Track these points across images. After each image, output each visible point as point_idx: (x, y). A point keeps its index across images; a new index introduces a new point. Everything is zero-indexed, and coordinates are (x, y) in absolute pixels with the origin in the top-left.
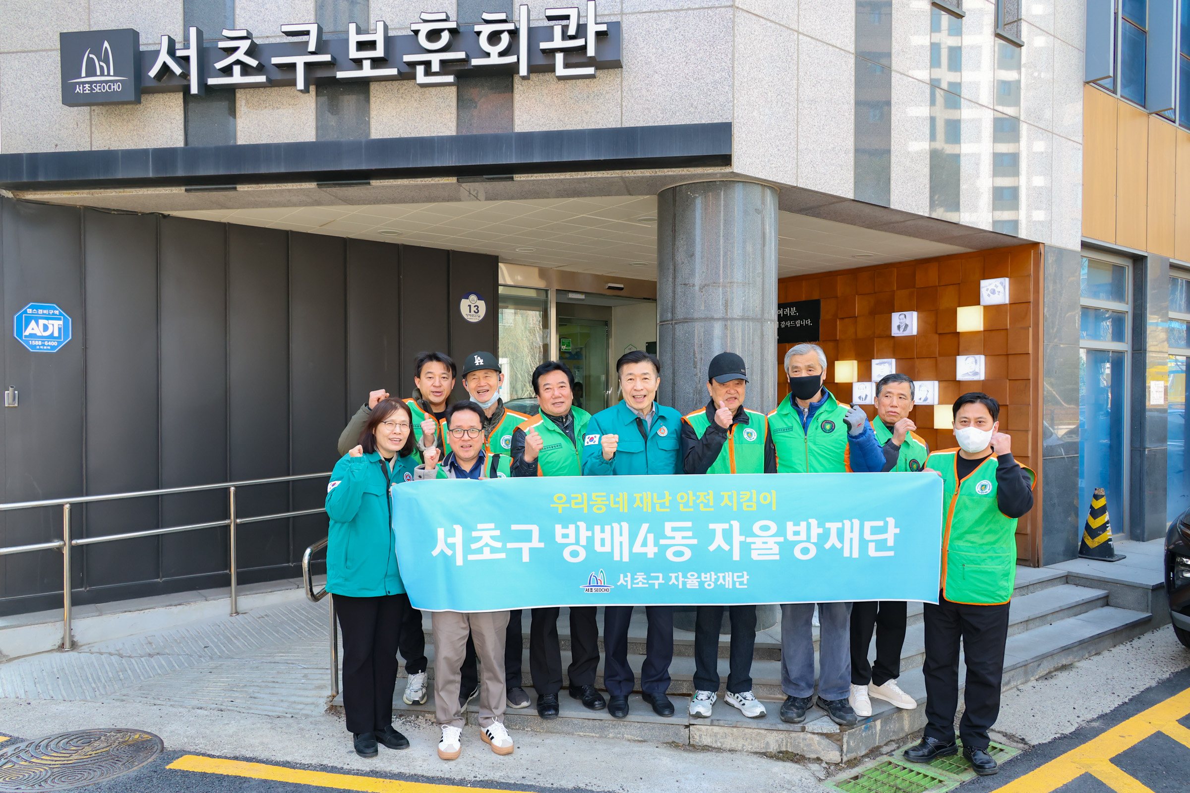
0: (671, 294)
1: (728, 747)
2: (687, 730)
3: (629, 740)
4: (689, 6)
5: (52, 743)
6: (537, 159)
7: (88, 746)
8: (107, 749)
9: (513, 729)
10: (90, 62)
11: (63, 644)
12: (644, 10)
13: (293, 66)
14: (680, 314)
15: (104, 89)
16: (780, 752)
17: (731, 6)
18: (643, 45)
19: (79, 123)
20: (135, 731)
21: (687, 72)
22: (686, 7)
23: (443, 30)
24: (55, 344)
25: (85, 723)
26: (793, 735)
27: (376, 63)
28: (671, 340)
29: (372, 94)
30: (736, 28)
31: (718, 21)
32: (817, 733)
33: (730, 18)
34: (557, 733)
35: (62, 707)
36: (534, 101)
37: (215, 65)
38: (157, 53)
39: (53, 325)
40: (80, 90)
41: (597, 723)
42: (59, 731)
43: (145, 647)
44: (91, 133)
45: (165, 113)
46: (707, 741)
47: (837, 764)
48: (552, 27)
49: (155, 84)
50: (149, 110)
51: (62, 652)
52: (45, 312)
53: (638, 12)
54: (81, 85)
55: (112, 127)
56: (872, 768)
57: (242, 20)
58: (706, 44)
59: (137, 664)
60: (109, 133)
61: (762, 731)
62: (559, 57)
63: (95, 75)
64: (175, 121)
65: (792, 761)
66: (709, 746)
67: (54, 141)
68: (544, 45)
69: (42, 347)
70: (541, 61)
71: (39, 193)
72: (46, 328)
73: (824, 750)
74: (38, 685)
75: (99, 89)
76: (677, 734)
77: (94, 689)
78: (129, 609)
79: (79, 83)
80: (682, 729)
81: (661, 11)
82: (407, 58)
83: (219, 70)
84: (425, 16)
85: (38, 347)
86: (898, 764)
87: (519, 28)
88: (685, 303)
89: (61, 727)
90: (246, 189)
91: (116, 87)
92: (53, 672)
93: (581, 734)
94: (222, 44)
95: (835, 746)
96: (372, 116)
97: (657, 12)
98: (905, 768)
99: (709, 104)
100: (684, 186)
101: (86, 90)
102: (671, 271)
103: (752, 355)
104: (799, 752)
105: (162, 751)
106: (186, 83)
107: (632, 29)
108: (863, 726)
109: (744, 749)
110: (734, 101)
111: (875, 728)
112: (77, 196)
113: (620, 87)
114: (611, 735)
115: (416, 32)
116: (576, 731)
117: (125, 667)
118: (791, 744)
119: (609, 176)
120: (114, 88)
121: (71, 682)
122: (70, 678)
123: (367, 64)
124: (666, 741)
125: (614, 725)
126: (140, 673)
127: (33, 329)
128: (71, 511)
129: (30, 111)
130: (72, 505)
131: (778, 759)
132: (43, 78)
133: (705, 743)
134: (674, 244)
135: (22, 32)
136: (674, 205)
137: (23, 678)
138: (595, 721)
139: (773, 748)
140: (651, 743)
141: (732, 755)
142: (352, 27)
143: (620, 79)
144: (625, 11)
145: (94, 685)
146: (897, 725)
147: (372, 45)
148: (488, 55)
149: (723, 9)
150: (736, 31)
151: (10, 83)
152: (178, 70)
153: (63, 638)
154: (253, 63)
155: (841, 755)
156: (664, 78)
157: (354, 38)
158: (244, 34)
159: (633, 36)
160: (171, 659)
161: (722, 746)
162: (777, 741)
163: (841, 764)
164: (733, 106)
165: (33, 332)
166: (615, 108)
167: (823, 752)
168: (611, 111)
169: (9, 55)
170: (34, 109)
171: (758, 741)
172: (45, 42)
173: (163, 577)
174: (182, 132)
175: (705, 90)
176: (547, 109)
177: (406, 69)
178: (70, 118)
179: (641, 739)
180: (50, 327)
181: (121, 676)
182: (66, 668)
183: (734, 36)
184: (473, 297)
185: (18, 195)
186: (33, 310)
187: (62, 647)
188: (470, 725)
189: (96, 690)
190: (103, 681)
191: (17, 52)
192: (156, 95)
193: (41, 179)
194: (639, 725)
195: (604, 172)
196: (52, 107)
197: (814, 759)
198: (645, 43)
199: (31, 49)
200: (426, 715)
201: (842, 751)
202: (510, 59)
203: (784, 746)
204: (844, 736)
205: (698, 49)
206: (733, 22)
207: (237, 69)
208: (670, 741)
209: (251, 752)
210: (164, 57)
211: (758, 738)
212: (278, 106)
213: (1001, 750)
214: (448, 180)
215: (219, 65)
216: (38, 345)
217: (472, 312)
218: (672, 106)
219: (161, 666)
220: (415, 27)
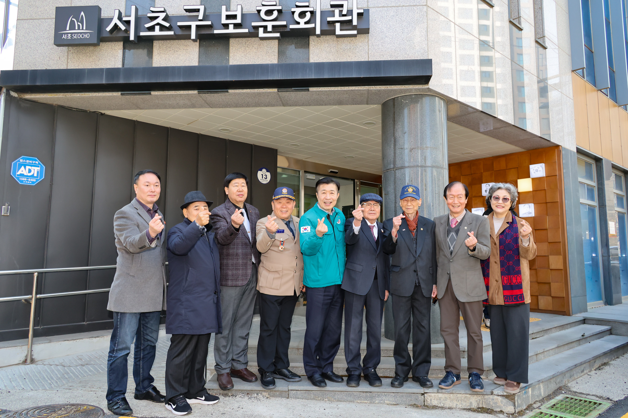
0: (393, 154)
1: (448, 406)
2: (423, 396)
3: (388, 404)
4: (404, 4)
5: (30, 412)
6: (326, 76)
7: (55, 413)
8: (68, 414)
9: (316, 400)
10: (72, 22)
11: (26, 360)
12: (380, 6)
13: (189, 27)
14: (399, 164)
15: (79, 37)
16: (479, 408)
17: (426, 5)
18: (379, 23)
19: (61, 57)
20: (83, 405)
21: (403, 37)
22: (402, 5)
23: (274, 10)
24: (35, 180)
25: (49, 401)
26: (486, 397)
27: (237, 26)
28: (393, 179)
29: (230, 45)
30: (428, 16)
31: (418, 12)
32: (500, 395)
33: (425, 11)
34: (344, 401)
35: (31, 393)
36: (321, 50)
37: (145, 25)
38: (111, 19)
39: (34, 169)
40: (65, 37)
41: (368, 394)
42: (33, 406)
43: (78, 361)
44: (68, 62)
45: (112, 53)
46: (435, 403)
47: (512, 414)
48: (334, 11)
49: (108, 35)
50: (103, 51)
51: (25, 364)
52: (30, 162)
53: (377, 7)
54: (66, 35)
55: (80, 60)
56: (533, 416)
58: (413, 23)
59: (75, 370)
60: (78, 63)
61: (468, 395)
62: (338, 25)
63: (75, 29)
64: (117, 57)
65: (487, 413)
66: (436, 406)
67: (45, 67)
68: (329, 19)
69: (26, 182)
70: (326, 28)
71: (33, 94)
72: (30, 171)
73: (504, 406)
74: (13, 382)
75: (76, 37)
76: (417, 399)
77: (50, 384)
78: (68, 339)
79: (65, 34)
80: (420, 396)
81: (389, 7)
82: (254, 24)
83: (147, 28)
84: (264, 3)
85: (24, 182)
86: (546, 413)
87: (316, 11)
88: (402, 158)
89: (34, 404)
90: (156, 94)
91: (86, 36)
92: (21, 375)
93: (359, 401)
94: (149, 15)
95: (511, 403)
96: (230, 56)
97: (387, 7)
98: (551, 415)
99: (415, 53)
100: (400, 97)
101: (68, 37)
102: (393, 142)
103: (439, 186)
104: (490, 407)
105: (104, 415)
106: (126, 35)
107: (373, 15)
108: (524, 391)
109: (457, 407)
110: (428, 52)
111: (529, 393)
112: (56, 96)
113: (367, 44)
114: (377, 402)
116: (356, 400)
117: (67, 372)
118: (485, 403)
119: (362, 89)
120: (85, 37)
121: (34, 380)
122: (33, 378)
123: (231, 27)
124: (410, 404)
125: (379, 395)
126: (78, 375)
127: (22, 171)
128: (38, 277)
129: (32, 51)
130: (39, 273)
131: (479, 412)
132: (42, 33)
133: (434, 404)
134: (394, 128)
135: (32, 9)
136: (394, 107)
137: (2, 379)
138: (367, 393)
139: (474, 406)
140: (401, 406)
141: (451, 411)
142: (224, 8)
143: (367, 40)
144: (370, 6)
145: (49, 382)
146: (538, 392)
147: (234, 17)
148: (298, 23)
149: (421, 7)
150: (428, 18)
151: (22, 36)
152: (123, 28)
153: (27, 356)
154: (167, 25)
155: (515, 409)
156: (391, 39)
157: (224, 13)
158: (163, 10)
159: (374, 19)
160: (96, 367)
161: (444, 405)
162: (477, 401)
163: (515, 414)
164: (428, 54)
165: (22, 173)
166: (365, 54)
167: (504, 407)
168: (363, 56)
169: (23, 21)
170: (35, 49)
171: (465, 401)
172: (44, 14)
173: (87, 321)
175: (413, 46)
176: (328, 54)
177: (252, 30)
178: (56, 54)
179: (395, 403)
180: (32, 170)
181: (66, 376)
182: (29, 373)
183: (427, 20)
184: (264, 170)
185: (20, 96)
186: (23, 160)
187: (25, 362)
188: (290, 399)
189: (52, 384)
190: (55, 379)
191: (27, 19)
192: (107, 43)
193: (38, 84)
194: (394, 394)
195: (359, 87)
197: (499, 412)
198: (380, 22)
199: (36, 18)
200: (263, 393)
201: (515, 406)
202: (311, 26)
203: (481, 404)
204: (516, 397)
205: (409, 26)
206: (427, 13)
207: (157, 28)
208: (413, 404)
209: (161, 414)
210: (116, 21)
211: (465, 400)
212: (177, 50)
213: (600, 404)
214: (272, 90)
215: (147, 25)
216: (24, 181)
217: (264, 178)
218: (396, 54)
219: (90, 371)
220: (258, 8)
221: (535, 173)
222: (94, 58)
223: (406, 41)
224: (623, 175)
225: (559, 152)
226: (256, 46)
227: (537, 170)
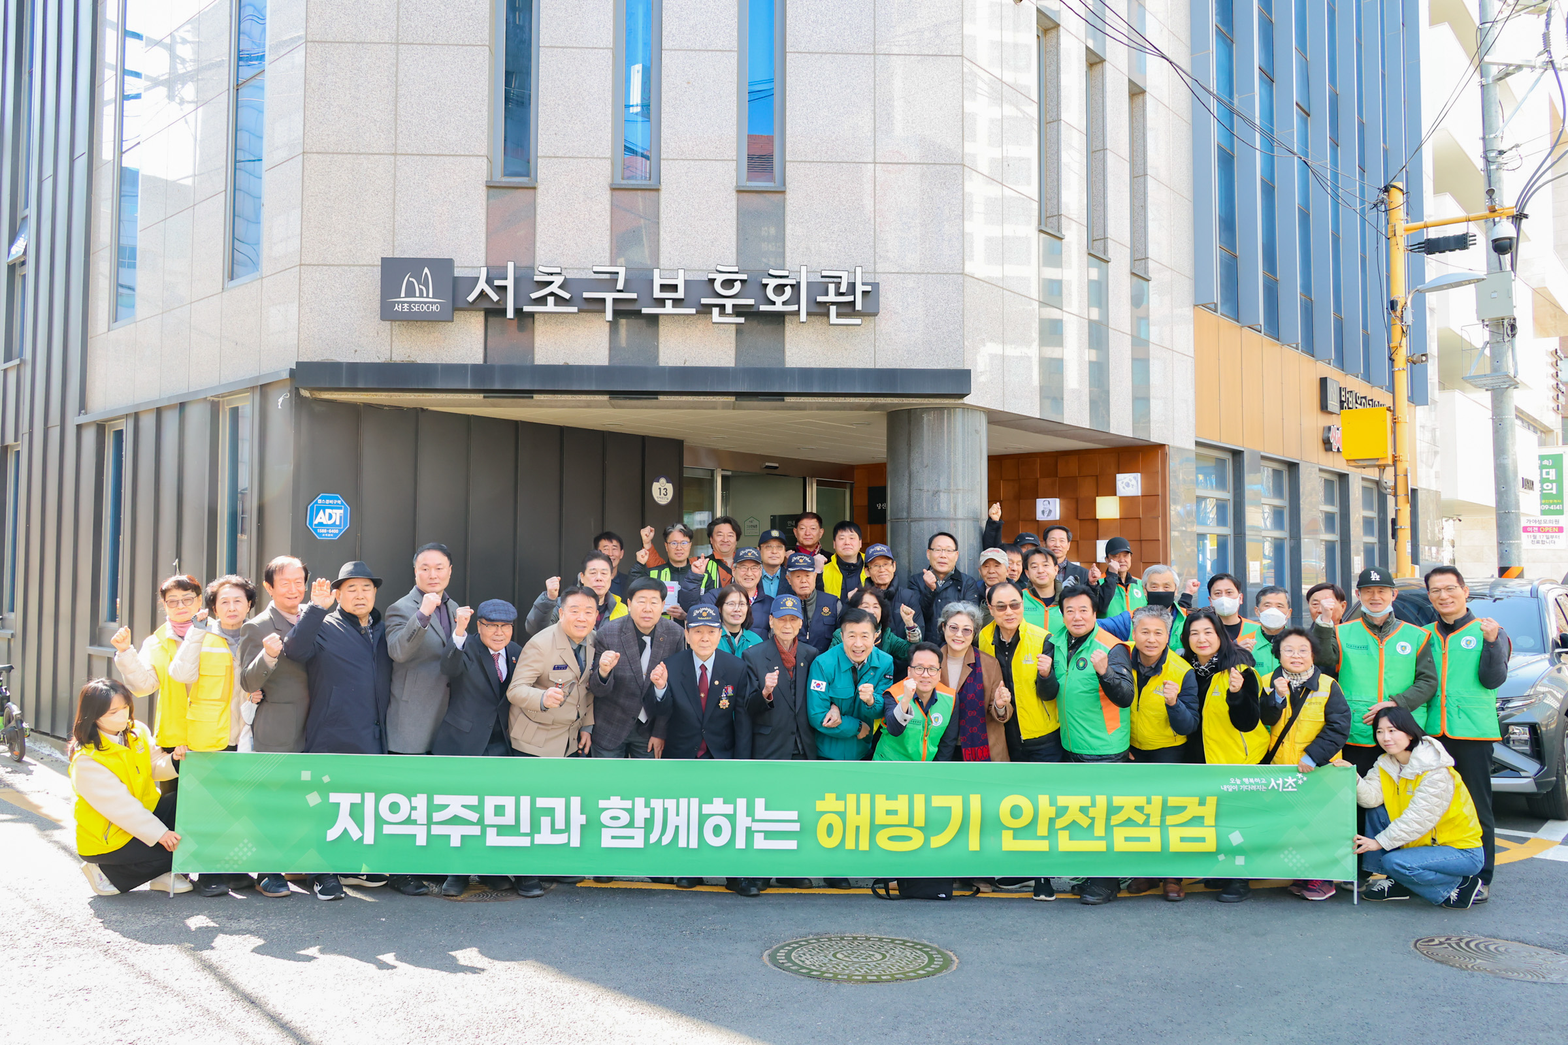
0: (907, 496)
10: (410, 284)
12: (892, 272)
13: (604, 300)
14: (915, 513)
15: (422, 308)
17: (962, 274)
18: (892, 298)
19: (379, 332)
22: (926, 272)
23: (735, 280)
24: (337, 531)
27: (677, 302)
28: (907, 535)
29: (660, 323)
30: (965, 290)
31: (951, 284)
33: (961, 282)
36: (803, 338)
37: (531, 295)
38: (476, 280)
39: (336, 514)
40: (398, 308)
44: (392, 341)
45: (469, 330)
48: (827, 285)
49: (469, 306)
52: (331, 502)
53: (888, 273)
54: (400, 305)
55: (413, 337)
57: (542, 252)
58: (941, 302)
60: (410, 343)
62: (833, 309)
63: (415, 296)
64: (475, 335)
67: (354, 347)
68: (820, 299)
70: (815, 309)
72: (330, 517)
75: (418, 309)
79: (398, 303)
81: (907, 273)
82: (704, 301)
83: (535, 299)
84: (719, 268)
87: (800, 285)
88: (920, 504)
90: (545, 397)
91: (434, 308)
94: (537, 278)
96: (660, 341)
97: (903, 273)
100: (919, 411)
101: (404, 309)
102: (906, 478)
106: (502, 308)
113: (876, 331)
115: (712, 281)
119: (864, 401)
120: (431, 309)
123: (669, 303)
127: (321, 518)
129: (329, 319)
132: (345, 290)
134: (909, 455)
135: (325, 248)
136: (909, 423)
142: (656, 272)
143: (873, 325)
144: (878, 271)
147: (674, 288)
148: (774, 303)
149: (955, 276)
150: (965, 292)
151: (310, 293)
152: (495, 298)
154: (567, 296)
156: (908, 326)
157: (658, 281)
158: (558, 270)
159: (887, 292)
164: (964, 351)
165: (321, 521)
166: (869, 347)
168: (866, 349)
169: (310, 268)
170: (332, 316)
172: (348, 258)
174: (482, 346)
175: (940, 338)
176: (813, 345)
177: (703, 310)
178: (369, 326)
180: (334, 515)
183: (963, 297)
184: (663, 480)
185: (314, 394)
186: (323, 500)
191: (318, 265)
192: (464, 316)
195: (861, 398)
196: (352, 316)
198: (894, 297)
202: (792, 308)
205: (935, 305)
206: (963, 286)
207: (551, 300)
210: (482, 285)
214: (728, 399)
215: (534, 296)
216: (326, 534)
217: (662, 495)
220: (711, 276)
221: (1124, 488)
222: (436, 335)
223: (931, 329)
224: (1287, 469)
225: (1165, 455)
226: (700, 326)
227: (1128, 484)
